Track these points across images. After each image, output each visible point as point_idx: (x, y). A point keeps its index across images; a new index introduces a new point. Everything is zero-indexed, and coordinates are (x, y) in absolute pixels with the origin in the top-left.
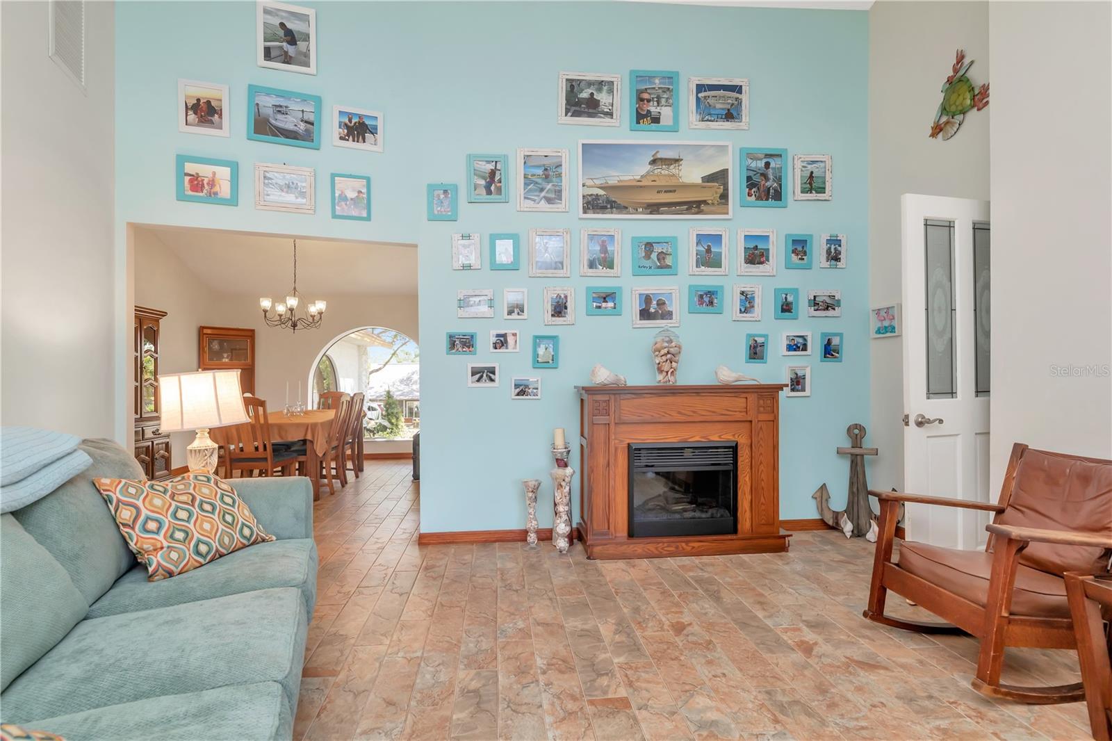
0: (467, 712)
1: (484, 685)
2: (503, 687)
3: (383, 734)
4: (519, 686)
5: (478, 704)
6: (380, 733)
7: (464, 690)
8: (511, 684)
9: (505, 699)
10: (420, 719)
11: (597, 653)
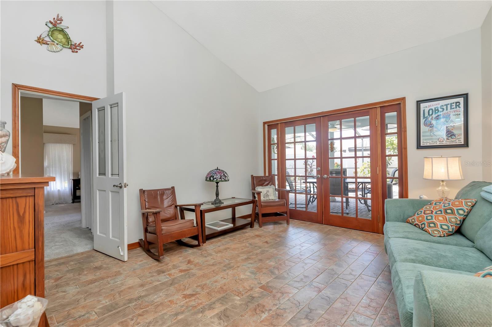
0: (317, 312)
1: (300, 319)
2: (294, 313)
3: (357, 321)
4: (287, 310)
5: (310, 313)
6: (359, 322)
7: (311, 322)
8: (289, 313)
9: (298, 309)
10: (339, 319)
11: (238, 305)
